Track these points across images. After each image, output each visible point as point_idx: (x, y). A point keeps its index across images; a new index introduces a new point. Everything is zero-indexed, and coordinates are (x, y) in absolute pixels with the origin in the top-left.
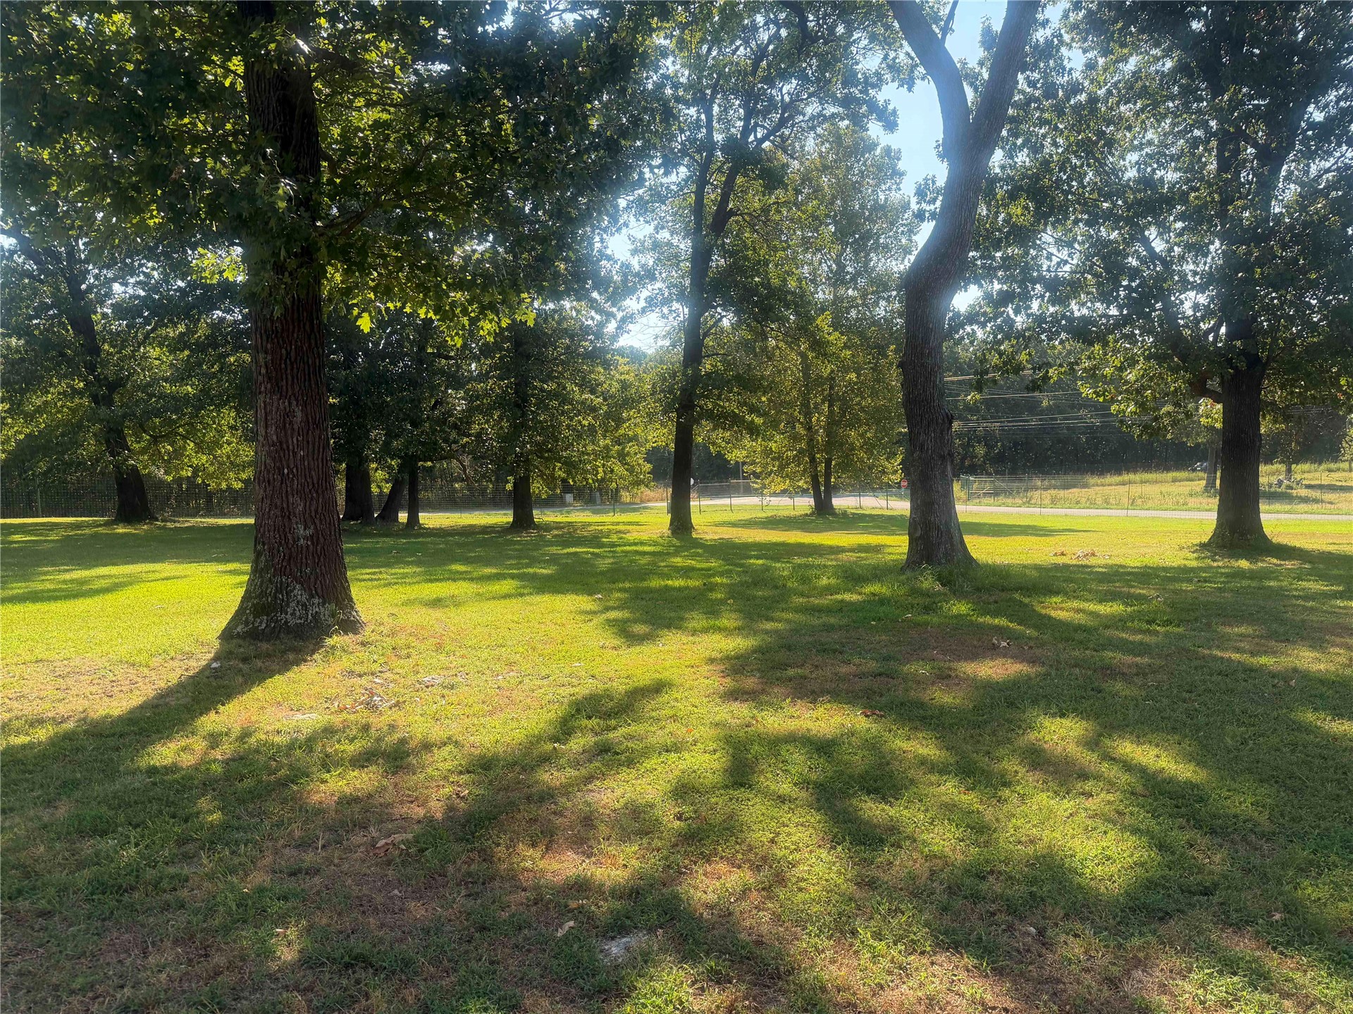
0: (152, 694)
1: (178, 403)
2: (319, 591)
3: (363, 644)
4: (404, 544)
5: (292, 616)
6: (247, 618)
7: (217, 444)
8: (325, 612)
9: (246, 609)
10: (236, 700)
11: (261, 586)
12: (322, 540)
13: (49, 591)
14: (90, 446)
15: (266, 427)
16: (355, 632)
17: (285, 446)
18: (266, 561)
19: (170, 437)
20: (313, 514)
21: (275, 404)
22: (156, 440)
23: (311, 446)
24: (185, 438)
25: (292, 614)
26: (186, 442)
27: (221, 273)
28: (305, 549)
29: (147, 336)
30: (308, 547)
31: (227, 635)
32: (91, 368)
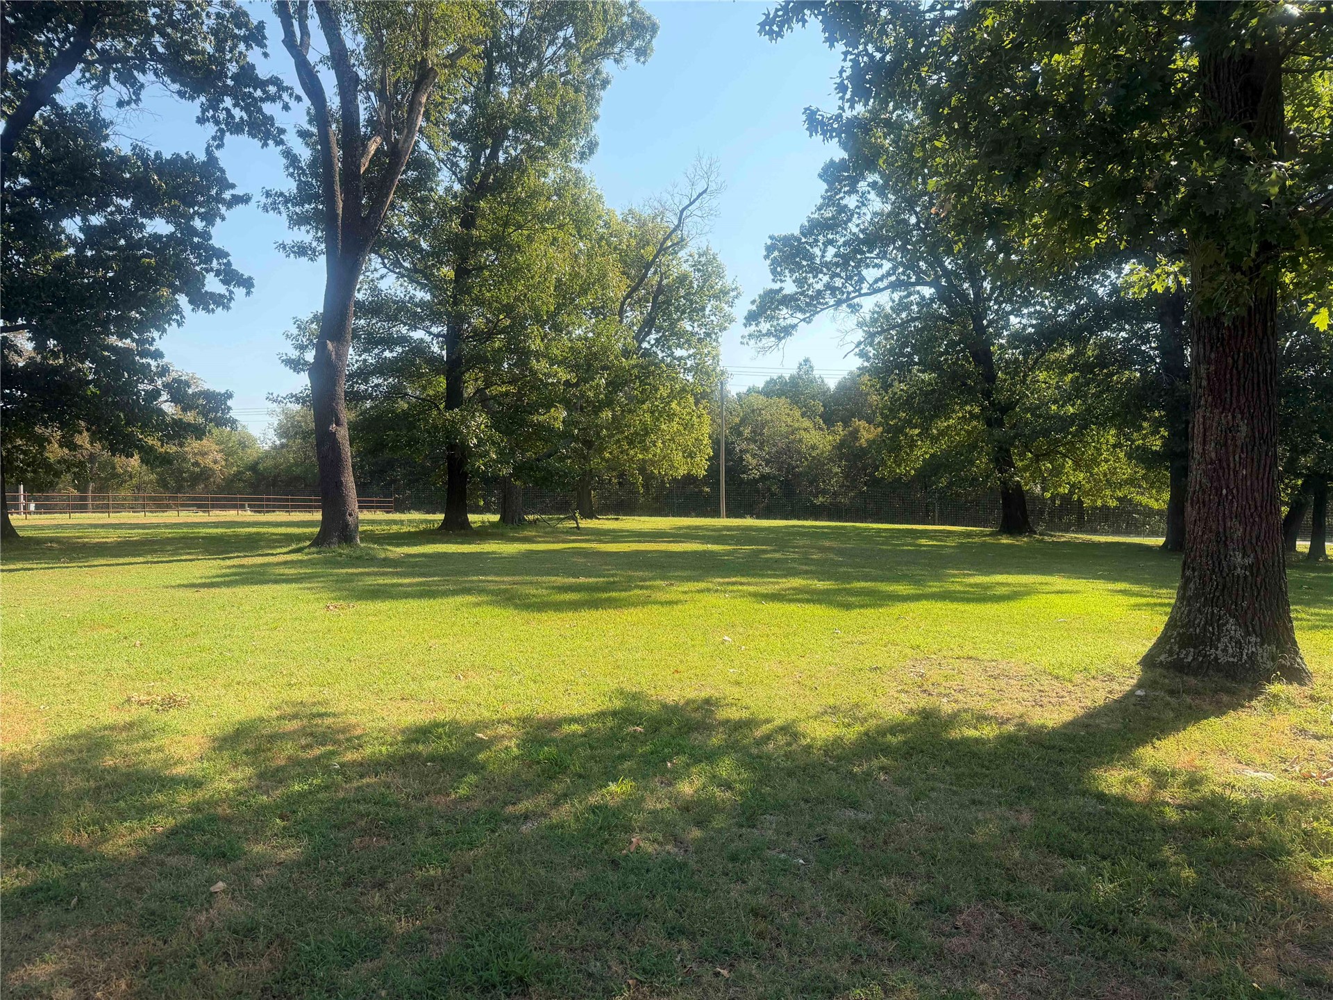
0: (1081, 712)
1: (1064, 423)
2: (1257, 628)
3: (1312, 698)
4: (1314, 578)
5: (1224, 652)
6: (1171, 648)
7: (1095, 461)
8: (1264, 653)
9: (1170, 637)
10: (1171, 738)
11: (1188, 615)
12: (1263, 571)
13: (959, 592)
14: (982, 462)
15: (1204, 443)
16: (1301, 682)
17: (1225, 464)
18: (1196, 589)
19: (1048, 455)
20: (1254, 541)
21: (1216, 419)
22: (1038, 458)
23: (1255, 463)
24: (1065, 456)
25: (1223, 651)
26: (1065, 460)
27: (1149, 286)
28: (1242, 580)
29: (1036, 362)
30: (1246, 577)
31: (1148, 662)
32: (987, 394)
